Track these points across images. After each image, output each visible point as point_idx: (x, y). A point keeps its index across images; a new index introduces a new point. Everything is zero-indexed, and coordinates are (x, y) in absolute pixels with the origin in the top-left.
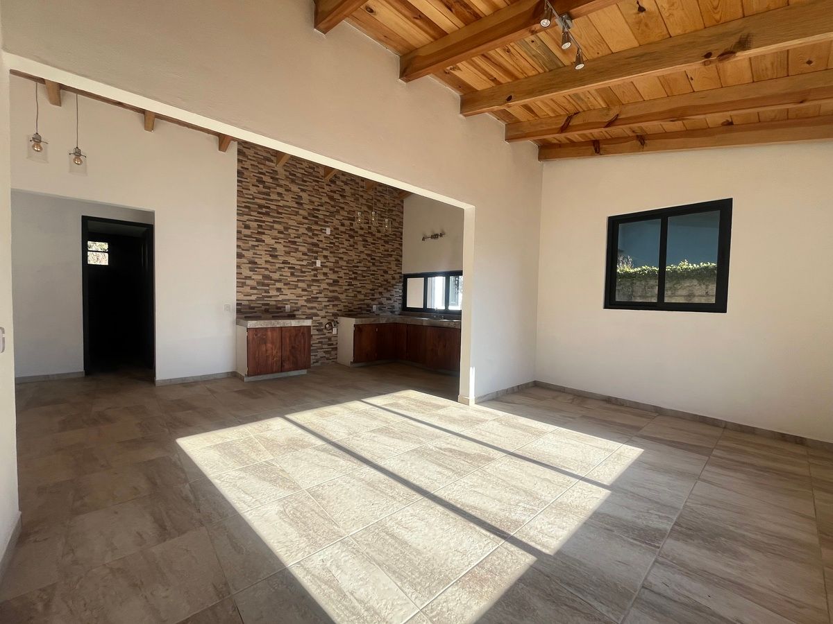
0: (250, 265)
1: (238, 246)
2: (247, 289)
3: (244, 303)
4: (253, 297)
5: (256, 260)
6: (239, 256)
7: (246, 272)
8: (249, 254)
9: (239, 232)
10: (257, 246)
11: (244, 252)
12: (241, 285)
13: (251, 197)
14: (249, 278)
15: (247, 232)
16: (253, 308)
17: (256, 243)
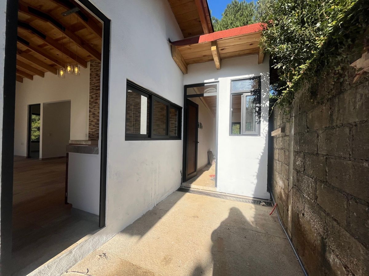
0: (93, 115)
1: (90, 107)
2: (92, 127)
3: (91, 133)
4: (94, 130)
5: (95, 112)
6: (90, 111)
7: (92, 119)
8: (92, 110)
9: (90, 101)
10: (95, 106)
11: (91, 110)
12: (90, 125)
13: (94, 84)
14: (92, 121)
15: (92, 100)
16: (93, 135)
17: (95, 105)
